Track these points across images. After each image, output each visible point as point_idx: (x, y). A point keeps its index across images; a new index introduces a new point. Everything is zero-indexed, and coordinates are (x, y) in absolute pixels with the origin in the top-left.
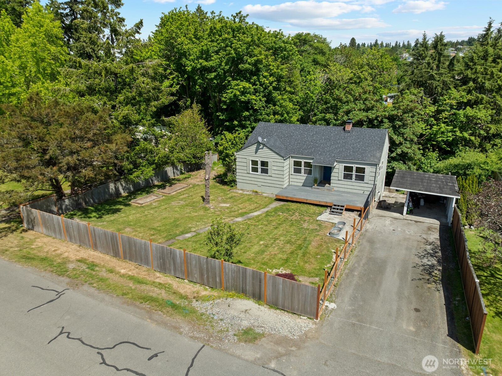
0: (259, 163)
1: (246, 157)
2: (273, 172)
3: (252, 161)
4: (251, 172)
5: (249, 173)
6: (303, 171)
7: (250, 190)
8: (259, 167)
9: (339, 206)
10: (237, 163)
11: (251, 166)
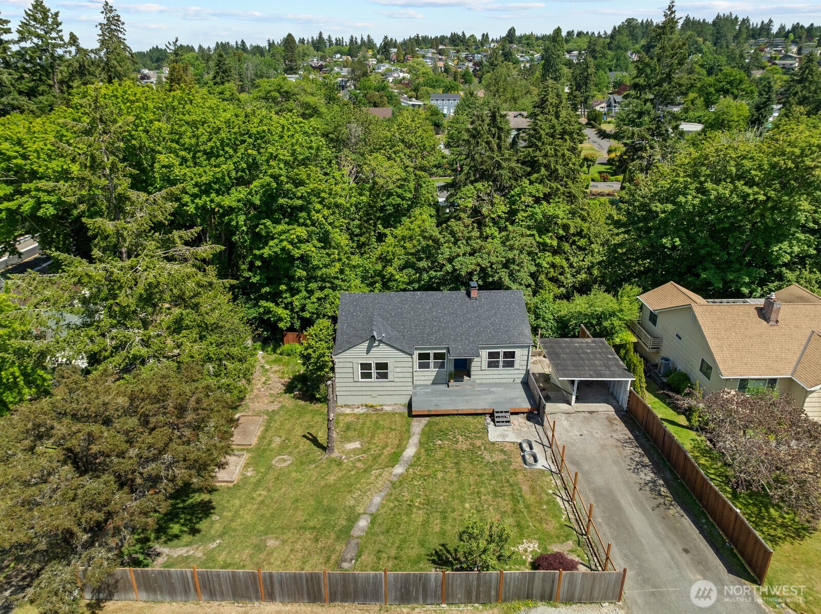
0: (373, 366)
1: (351, 360)
2: (396, 375)
3: (362, 364)
4: (360, 380)
5: (358, 382)
6: (432, 365)
7: (360, 403)
8: (374, 371)
9: (502, 412)
10: (336, 370)
11: (360, 371)
